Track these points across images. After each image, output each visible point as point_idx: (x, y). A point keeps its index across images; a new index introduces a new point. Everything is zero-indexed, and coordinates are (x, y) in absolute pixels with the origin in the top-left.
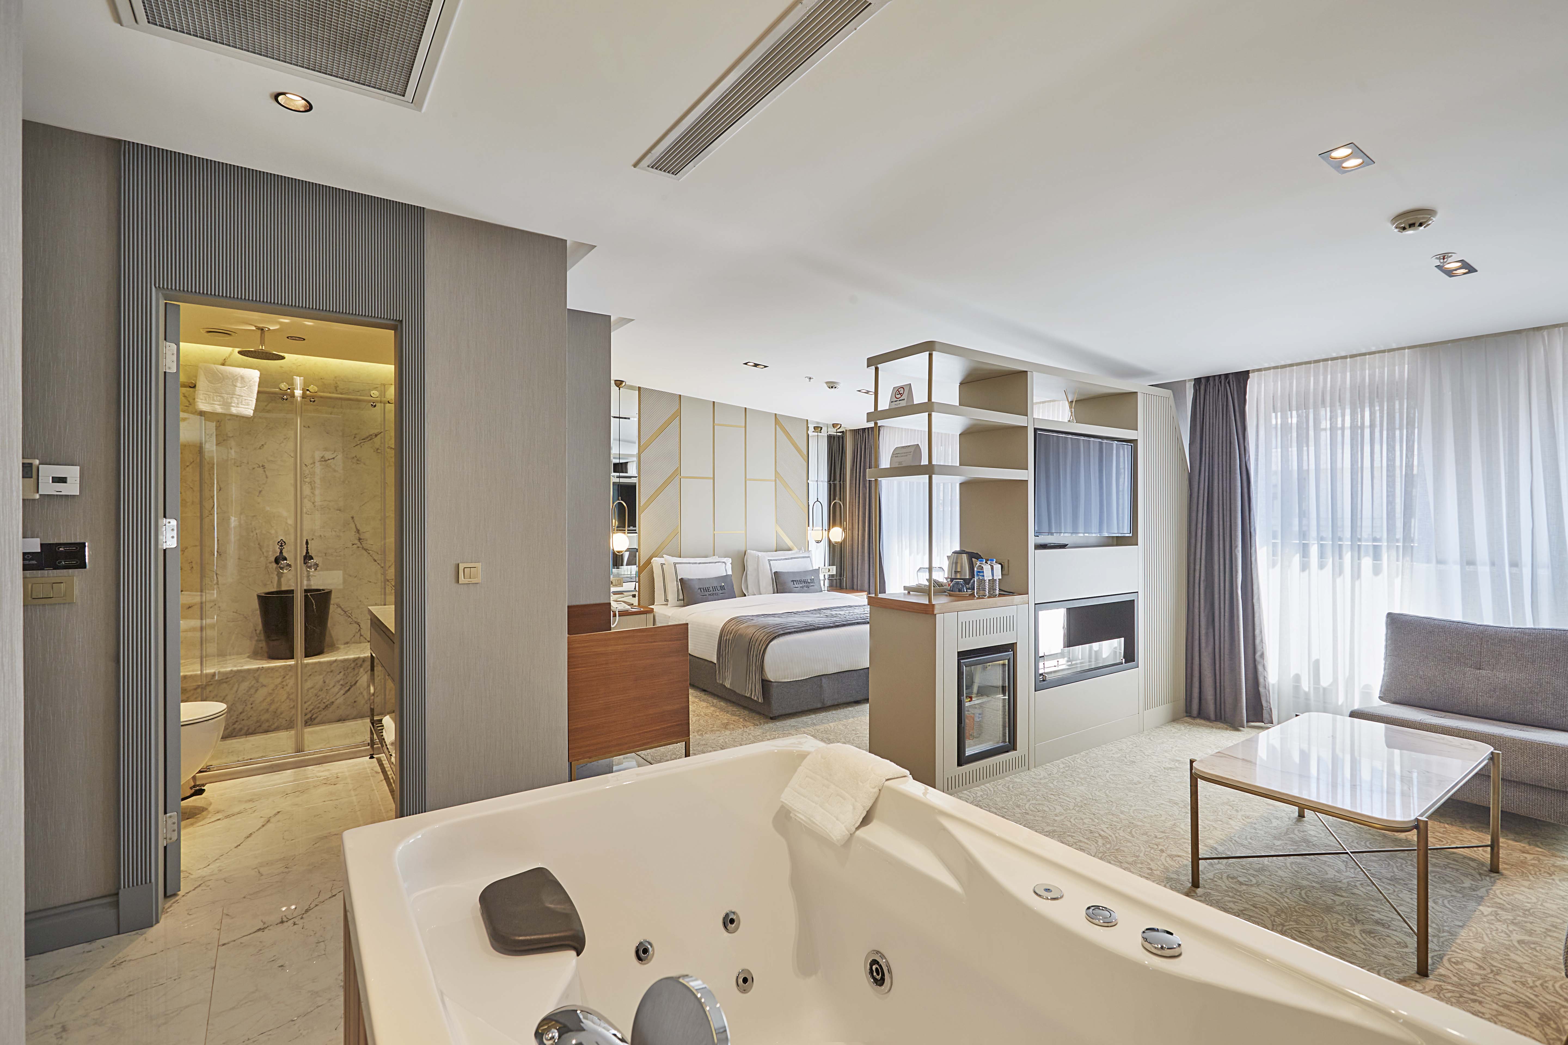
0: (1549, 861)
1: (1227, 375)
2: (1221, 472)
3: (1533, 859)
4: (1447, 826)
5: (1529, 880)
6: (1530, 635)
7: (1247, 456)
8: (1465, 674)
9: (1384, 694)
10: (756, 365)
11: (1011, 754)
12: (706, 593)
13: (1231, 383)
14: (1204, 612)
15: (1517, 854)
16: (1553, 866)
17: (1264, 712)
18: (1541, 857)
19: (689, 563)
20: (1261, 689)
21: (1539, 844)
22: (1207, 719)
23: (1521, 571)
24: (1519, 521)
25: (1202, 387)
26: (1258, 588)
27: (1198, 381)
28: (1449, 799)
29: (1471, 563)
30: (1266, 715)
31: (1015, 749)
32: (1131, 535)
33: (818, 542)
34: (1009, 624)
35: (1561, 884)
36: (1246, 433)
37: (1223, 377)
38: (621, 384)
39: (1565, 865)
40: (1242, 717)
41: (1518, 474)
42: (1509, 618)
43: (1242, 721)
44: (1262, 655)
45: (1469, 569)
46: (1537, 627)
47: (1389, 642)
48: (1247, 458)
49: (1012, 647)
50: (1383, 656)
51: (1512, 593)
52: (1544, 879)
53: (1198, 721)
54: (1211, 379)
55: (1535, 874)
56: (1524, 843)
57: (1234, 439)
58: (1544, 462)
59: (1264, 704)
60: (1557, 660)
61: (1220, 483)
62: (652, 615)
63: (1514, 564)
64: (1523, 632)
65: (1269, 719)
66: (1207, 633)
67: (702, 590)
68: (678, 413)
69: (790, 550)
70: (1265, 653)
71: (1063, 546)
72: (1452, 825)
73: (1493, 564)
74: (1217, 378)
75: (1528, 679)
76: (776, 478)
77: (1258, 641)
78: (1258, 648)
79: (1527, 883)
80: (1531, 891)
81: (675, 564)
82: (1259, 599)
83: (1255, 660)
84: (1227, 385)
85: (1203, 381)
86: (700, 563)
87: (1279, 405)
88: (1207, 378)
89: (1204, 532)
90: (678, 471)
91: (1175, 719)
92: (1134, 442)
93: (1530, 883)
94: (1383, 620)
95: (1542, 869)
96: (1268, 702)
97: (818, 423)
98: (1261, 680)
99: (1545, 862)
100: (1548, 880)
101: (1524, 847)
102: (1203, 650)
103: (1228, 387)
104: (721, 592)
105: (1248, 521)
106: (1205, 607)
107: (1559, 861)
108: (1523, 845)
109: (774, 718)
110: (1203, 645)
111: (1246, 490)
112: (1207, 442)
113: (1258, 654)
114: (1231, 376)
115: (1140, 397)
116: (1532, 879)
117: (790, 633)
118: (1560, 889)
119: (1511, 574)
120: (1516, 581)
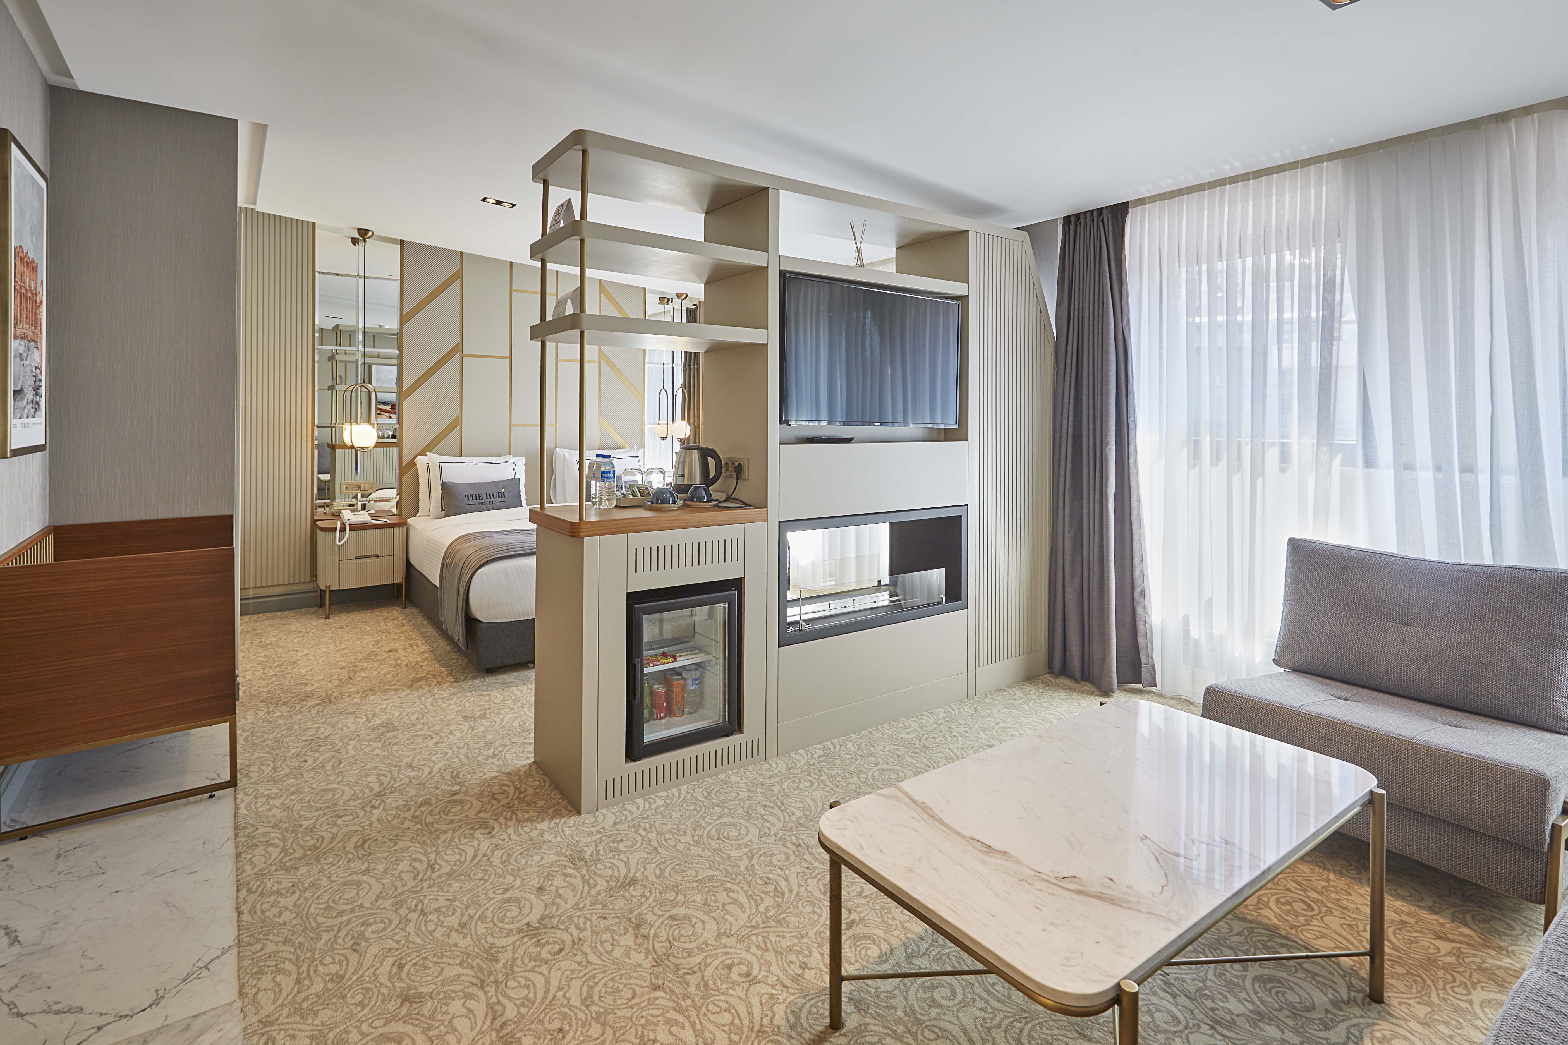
0: (1474, 957)
1: (1100, 210)
2: (1091, 343)
3: (1450, 953)
4: (1332, 876)
5: (1430, 1004)
6: (1479, 575)
7: (1125, 319)
8: (1386, 632)
9: (1279, 656)
10: (499, 203)
11: (735, 739)
12: (476, 502)
13: (1106, 221)
14: (1069, 533)
15: (1426, 941)
16: (1480, 969)
17: (1144, 670)
18: (1466, 950)
19: (462, 463)
20: (1140, 639)
21: (1468, 917)
22: (1071, 677)
23: (1477, 478)
24: (1474, 406)
25: (1072, 228)
26: (1139, 501)
27: (1067, 220)
28: (1336, 832)
29: (1409, 467)
30: (1145, 675)
31: (740, 730)
32: (956, 426)
33: (663, 439)
34: (733, 550)
35: (1481, 1015)
36: (1124, 288)
37: (1095, 213)
38: (366, 234)
39: (1499, 967)
40: (1111, 677)
41: (1473, 335)
42: (1459, 547)
43: (1111, 683)
44: (1142, 593)
45: (1406, 474)
46: (1498, 563)
47: (1289, 580)
48: (1124, 323)
49: (737, 584)
50: (1281, 599)
51: (1463, 512)
52: (1455, 1001)
53: (1063, 680)
54: (1081, 216)
55: (1444, 989)
56: (1444, 917)
57: (1107, 297)
58: (1509, 316)
59: (1144, 660)
60: (1517, 616)
61: (1091, 357)
62: (404, 529)
63: (1468, 469)
64: (1471, 571)
65: (1151, 680)
66: (1073, 561)
67: (470, 498)
68: (459, 275)
69: (619, 448)
70: (1147, 590)
71: (849, 440)
72: (1342, 874)
73: (1438, 468)
74: (1088, 215)
75: (1474, 644)
76: (600, 358)
77: (1137, 573)
78: (1138, 582)
79: (1421, 1011)
80: (1425, 1031)
81: (440, 464)
82: (1139, 515)
83: (1133, 599)
84: (1101, 223)
85: (1072, 219)
86: (477, 464)
87: (1166, 249)
88: (1078, 216)
89: (1071, 424)
90: (458, 348)
91: (1030, 677)
92: (963, 299)
93: (1429, 1010)
94: (1284, 548)
95: (1459, 978)
96: (1150, 657)
97: (663, 293)
98: (1140, 626)
99: (1467, 960)
100: (1461, 1003)
101: (1443, 925)
102: (1067, 584)
103: (1102, 227)
104: (499, 500)
105: (1125, 410)
106: (1071, 526)
107: (1493, 957)
108: (1442, 921)
109: (492, 671)
110: (1067, 578)
111: (1122, 366)
112: (1076, 303)
113: (1137, 591)
114: (1105, 212)
115: (972, 235)
116: (1436, 1000)
117: (510, 557)
118: (1477, 1027)
119: (1461, 482)
120: (1470, 493)
